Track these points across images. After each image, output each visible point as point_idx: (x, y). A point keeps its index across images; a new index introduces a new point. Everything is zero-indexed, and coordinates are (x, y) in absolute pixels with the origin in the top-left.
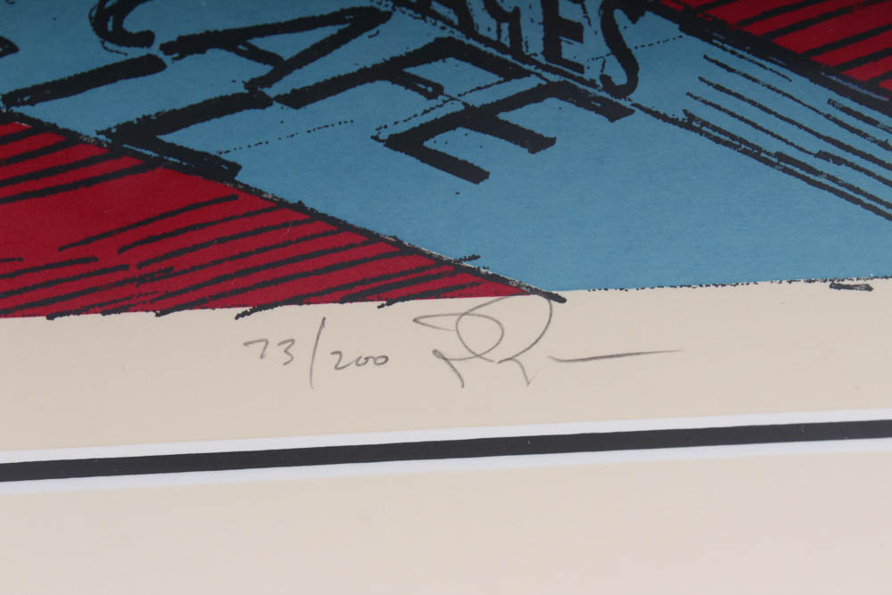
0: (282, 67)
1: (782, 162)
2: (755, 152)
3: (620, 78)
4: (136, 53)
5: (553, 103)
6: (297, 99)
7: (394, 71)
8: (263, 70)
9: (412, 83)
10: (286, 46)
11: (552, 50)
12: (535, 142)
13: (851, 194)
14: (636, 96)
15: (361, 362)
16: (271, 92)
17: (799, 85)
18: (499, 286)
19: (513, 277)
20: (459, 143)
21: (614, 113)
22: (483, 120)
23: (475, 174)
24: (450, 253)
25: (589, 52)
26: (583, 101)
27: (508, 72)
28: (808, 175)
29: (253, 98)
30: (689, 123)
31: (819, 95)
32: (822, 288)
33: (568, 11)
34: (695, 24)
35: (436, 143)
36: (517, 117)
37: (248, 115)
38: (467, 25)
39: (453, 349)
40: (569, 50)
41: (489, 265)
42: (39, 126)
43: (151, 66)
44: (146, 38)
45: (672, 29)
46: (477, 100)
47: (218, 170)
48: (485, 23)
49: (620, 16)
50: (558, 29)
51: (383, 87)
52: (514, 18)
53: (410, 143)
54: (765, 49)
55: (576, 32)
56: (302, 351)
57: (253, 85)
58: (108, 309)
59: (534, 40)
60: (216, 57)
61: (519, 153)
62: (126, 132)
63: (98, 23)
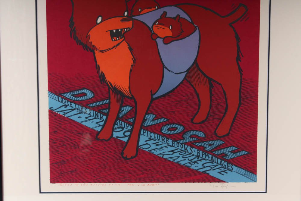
0: (212, 168)
1: (242, 175)
2: (240, 174)
3: (232, 169)
4: (204, 167)
5: (228, 171)
6: (213, 170)
7: (219, 168)
8: (211, 168)
9: (220, 169)
10: (212, 167)
11: (228, 167)
12: (227, 173)
13: (246, 177)
14: (233, 170)
15: (217, 186)
16: (212, 169)
17: (242, 170)
18: (225, 182)
19: (226, 181)
20: (222, 173)
21: (232, 171)
22: (224, 171)
23: (223, 175)
24: (222, 180)
25: (230, 168)
26: (230, 171)
27: (225, 169)
28: (244, 176)
29: (210, 170)
30: (236, 172)
31: (244, 171)
32: (245, 183)
33: (229, 165)
34: (236, 166)
35: (221, 173)
36: (226, 171)
37: (210, 171)
38: (223, 166)
39: (222, 186)
40: (229, 167)
41: (224, 181)
42: (199, 171)
43: (205, 168)
44: (205, 166)
45: (234, 166)
46: (224, 170)
47: (208, 174)
48: (224, 166)
49: (232, 166)
50: (228, 166)
51: (218, 169)
52: (225, 165)
53: (219, 173)
54: (240, 168)
55: (229, 166)
56: (213, 185)
57: (211, 169)
58: (202, 182)
59: (227, 167)
60: (209, 167)
61: (226, 173)
62: (203, 172)
63: (202, 165)
